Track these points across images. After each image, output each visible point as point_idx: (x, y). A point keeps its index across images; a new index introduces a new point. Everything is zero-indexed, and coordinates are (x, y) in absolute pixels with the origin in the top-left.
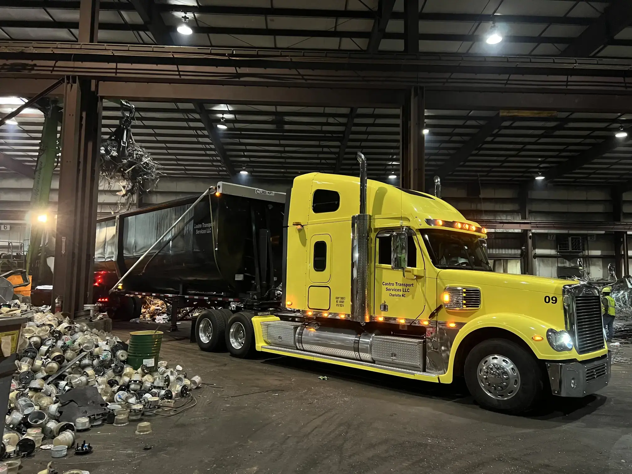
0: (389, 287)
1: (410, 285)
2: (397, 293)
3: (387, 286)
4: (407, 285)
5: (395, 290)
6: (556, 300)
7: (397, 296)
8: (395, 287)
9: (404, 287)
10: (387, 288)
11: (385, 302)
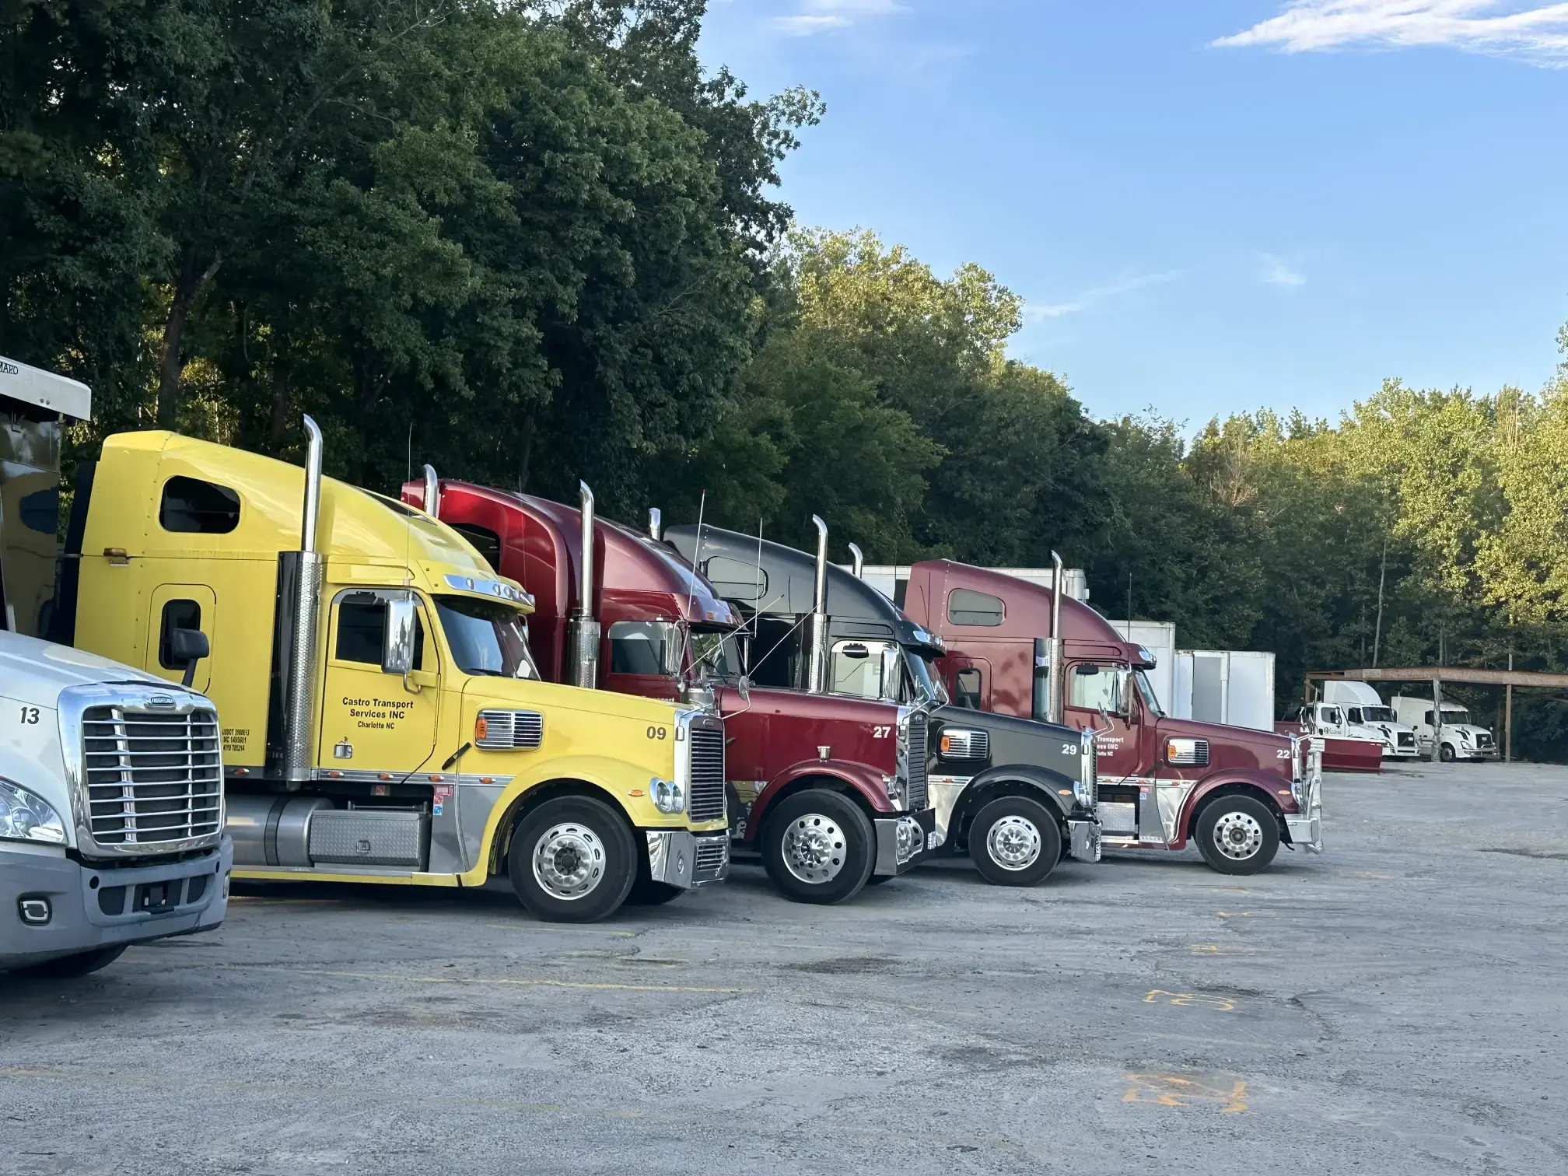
0: (357, 708)
1: (404, 705)
2: (376, 720)
3: (353, 707)
4: (398, 705)
5: (372, 714)
6: (664, 734)
7: (374, 726)
8: (372, 708)
9: (394, 709)
10: (352, 711)
11: (346, 739)
